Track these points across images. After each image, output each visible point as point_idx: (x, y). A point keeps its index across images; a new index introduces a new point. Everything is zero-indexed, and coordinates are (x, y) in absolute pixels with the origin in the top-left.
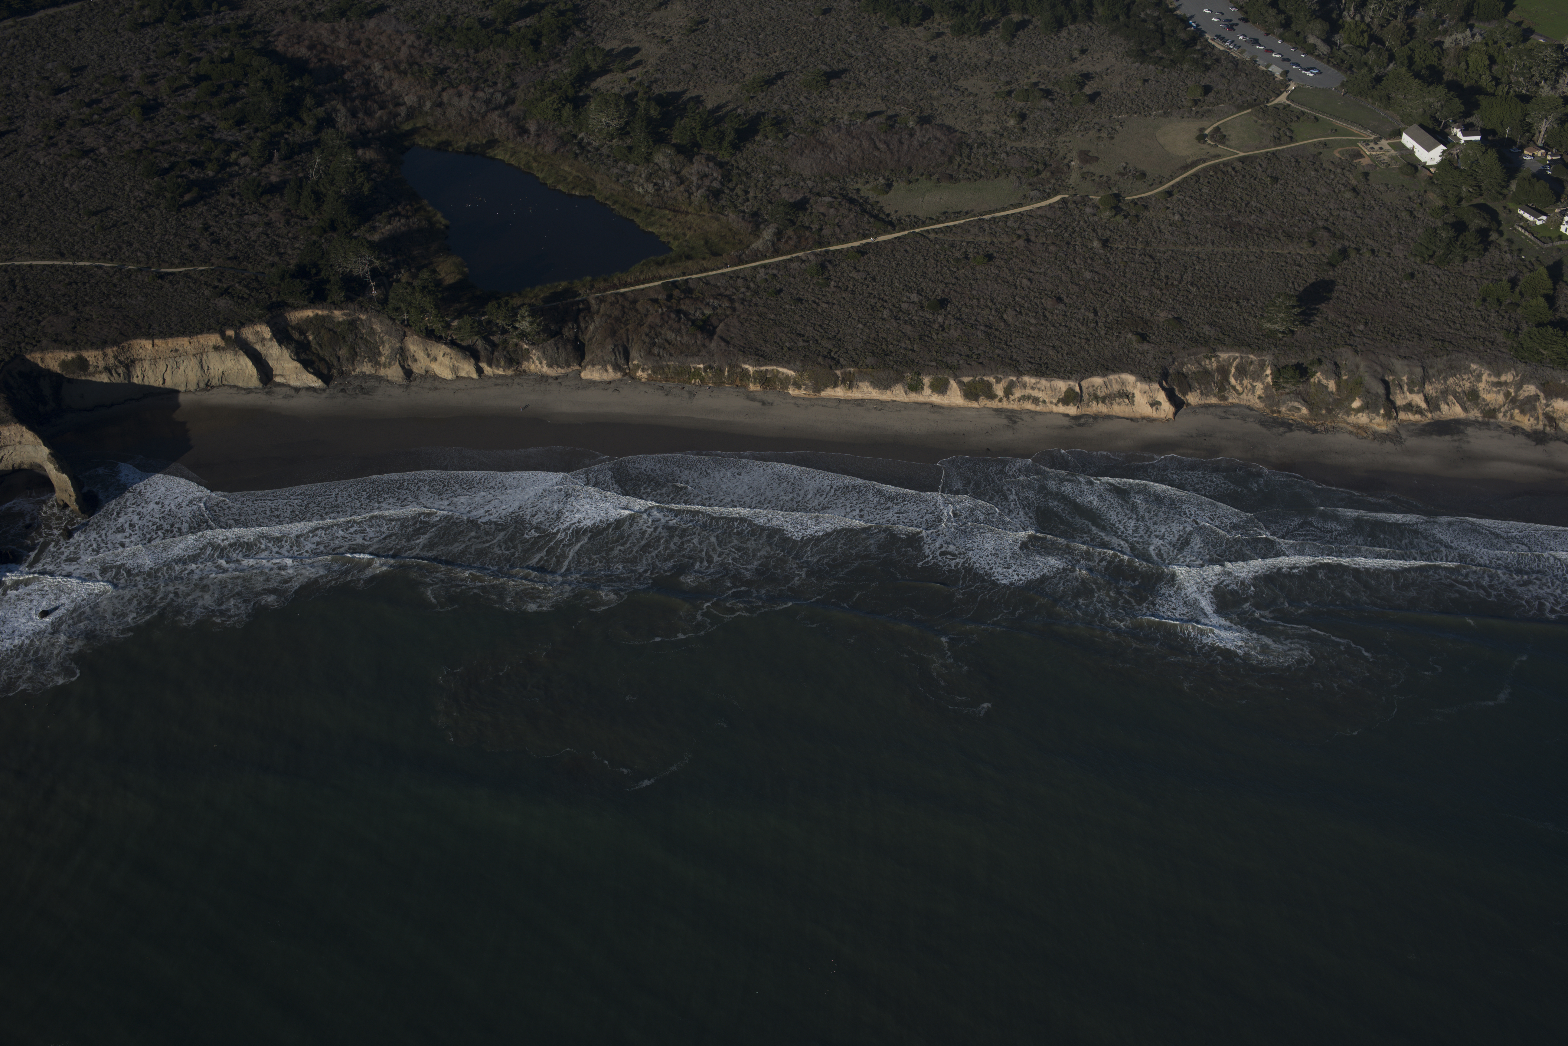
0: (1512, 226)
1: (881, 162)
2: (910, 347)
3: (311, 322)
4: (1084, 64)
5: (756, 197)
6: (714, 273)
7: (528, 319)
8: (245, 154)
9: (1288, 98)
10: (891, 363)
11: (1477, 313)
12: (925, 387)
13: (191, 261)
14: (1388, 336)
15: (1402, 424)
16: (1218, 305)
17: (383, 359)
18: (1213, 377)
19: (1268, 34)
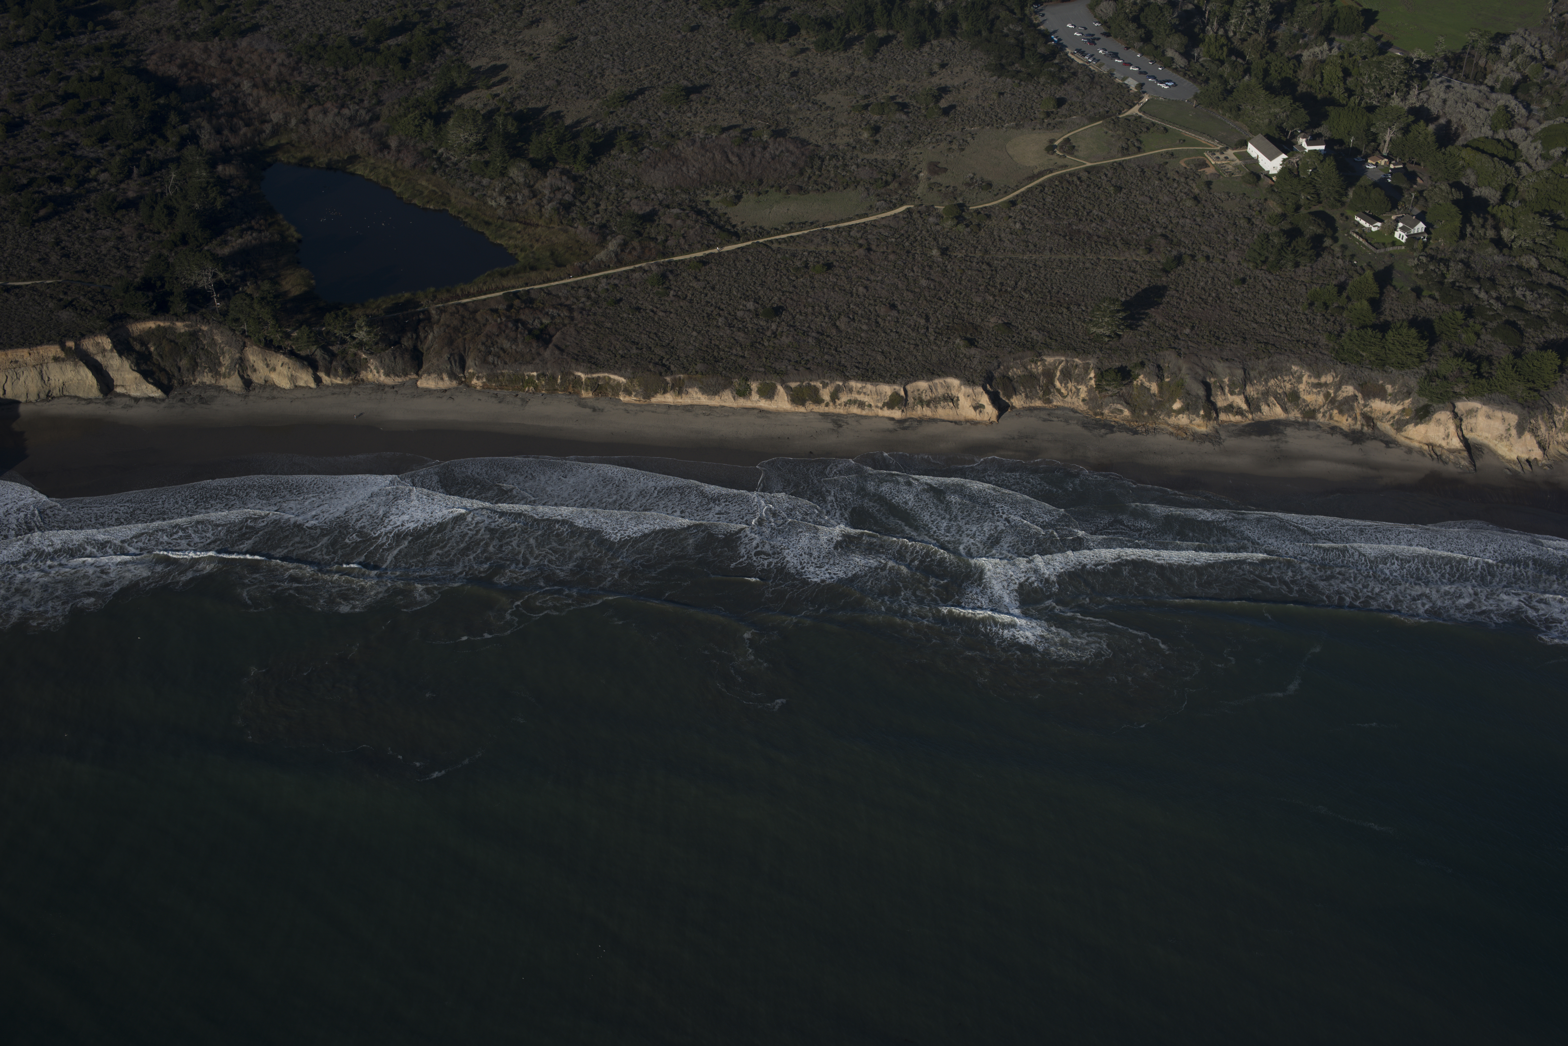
0: (1348, 233)
1: (732, 175)
2: (741, 353)
3: (153, 333)
4: (943, 78)
5: (606, 210)
6: (557, 283)
7: (365, 329)
8: (104, 171)
9: (1140, 110)
10: (720, 369)
11: (1303, 317)
12: (753, 393)
13: (39, 275)
14: (1213, 339)
15: (1222, 424)
16: (1049, 310)
17: (224, 369)
18: (1039, 380)
19: (1128, 48)
